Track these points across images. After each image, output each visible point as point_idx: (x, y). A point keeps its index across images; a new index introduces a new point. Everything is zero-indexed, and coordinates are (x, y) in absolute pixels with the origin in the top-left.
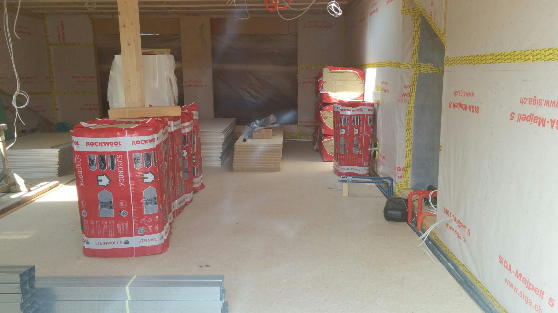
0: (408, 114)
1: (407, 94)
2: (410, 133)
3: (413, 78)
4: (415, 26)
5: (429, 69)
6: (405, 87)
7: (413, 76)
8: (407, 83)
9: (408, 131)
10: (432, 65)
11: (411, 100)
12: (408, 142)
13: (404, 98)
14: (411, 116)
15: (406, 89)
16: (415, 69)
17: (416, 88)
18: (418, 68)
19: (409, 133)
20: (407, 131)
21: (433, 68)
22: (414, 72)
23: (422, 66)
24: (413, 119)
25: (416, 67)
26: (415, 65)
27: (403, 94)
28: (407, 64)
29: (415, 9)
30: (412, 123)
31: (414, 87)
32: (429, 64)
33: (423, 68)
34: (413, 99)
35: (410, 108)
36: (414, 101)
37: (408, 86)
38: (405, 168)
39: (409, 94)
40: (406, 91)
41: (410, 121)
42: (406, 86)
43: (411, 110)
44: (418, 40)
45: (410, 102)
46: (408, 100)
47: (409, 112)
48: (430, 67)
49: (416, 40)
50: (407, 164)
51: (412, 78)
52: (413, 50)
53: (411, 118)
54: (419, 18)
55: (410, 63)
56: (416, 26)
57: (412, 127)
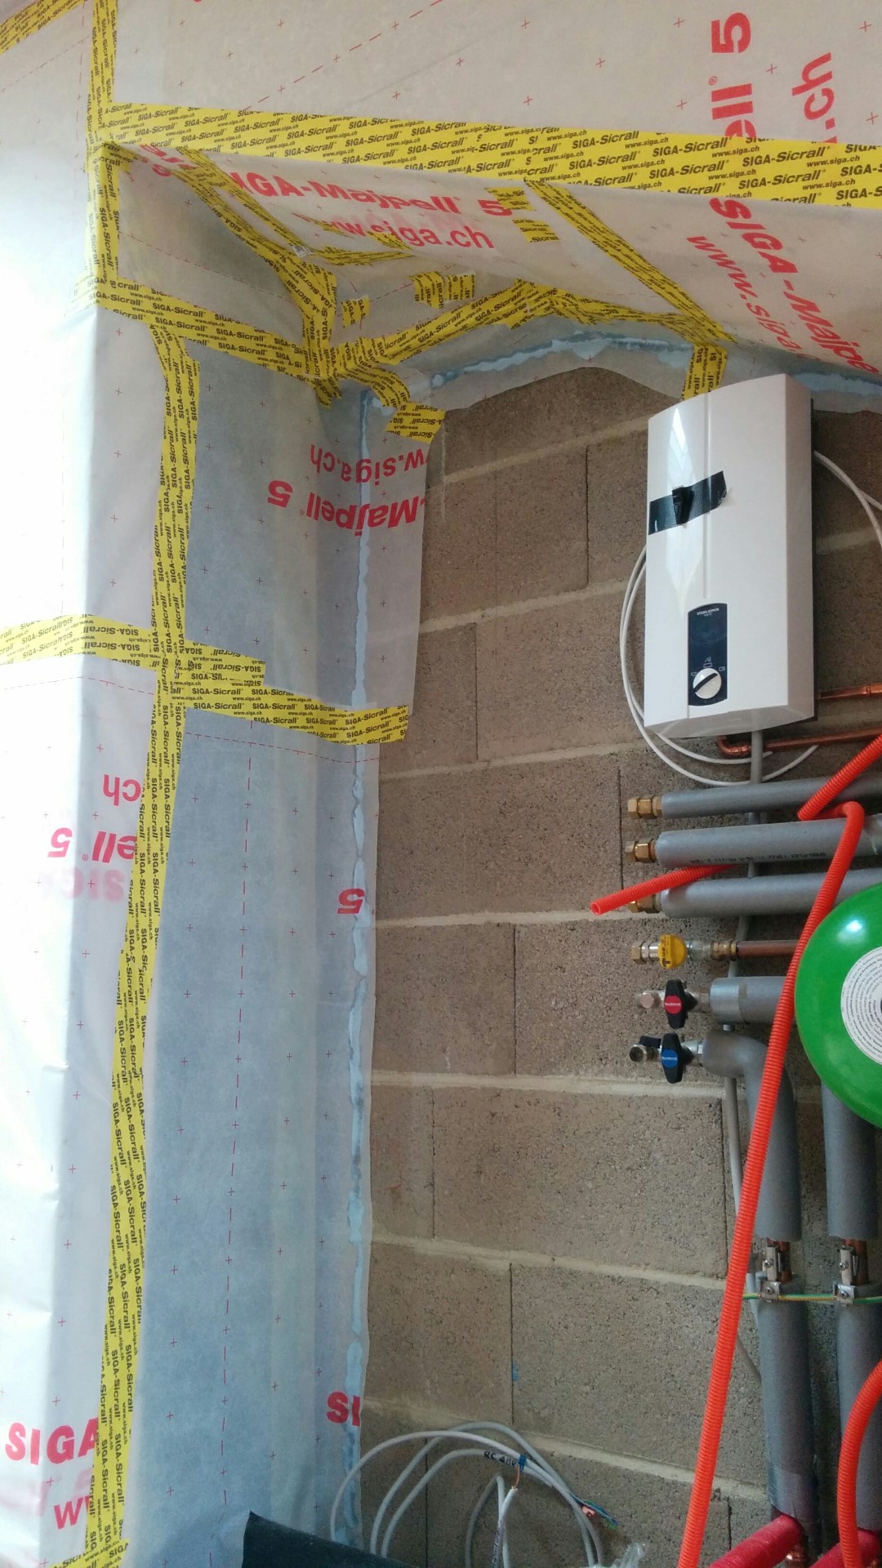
0: (125, 988)
1: (123, 839)
2: (138, 1129)
3: (160, 737)
5: (247, 692)
6: (113, 790)
7: (159, 720)
8: (130, 766)
9: (123, 1116)
11: (143, 882)
12: (122, 1200)
14: (141, 1003)
15: (116, 803)
17: (171, 801)
18: (186, 676)
19: (131, 1128)
20: (116, 1114)
21: (262, 687)
22: (166, 699)
23: (207, 668)
24: (151, 1027)
25: (178, 663)
26: (169, 650)
27: (101, 836)
29: (166, 301)
30: (147, 1059)
31: (161, 793)
32: (244, 661)
33: (217, 677)
34: (156, 882)
35: (138, 944)
36: (160, 895)
37: (126, 784)
38: (104, 1421)
39: (134, 839)
40: (121, 820)
41: (137, 1041)
42: (117, 780)
43: (145, 958)
44: (188, 495)
45: (137, 899)
46: (125, 886)
47: (129, 971)
48: (249, 683)
49: (176, 491)
52: (158, 554)
53: (144, 1018)
54: (188, 360)
55: (145, 631)
56: (174, 402)
57: (147, 1087)
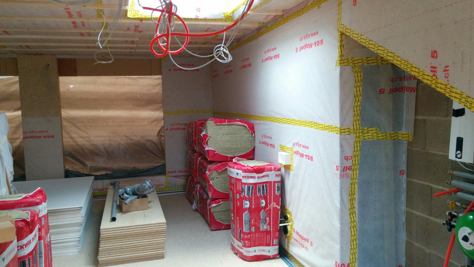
0: (351, 193)
1: (349, 167)
2: (355, 217)
3: (356, 147)
4: (355, 81)
5: (375, 134)
6: (346, 159)
7: (355, 144)
8: (349, 153)
9: (352, 215)
10: (378, 129)
11: (353, 174)
12: (352, 229)
13: (345, 172)
14: (354, 195)
15: (347, 161)
16: (358, 134)
17: (359, 159)
18: (361, 134)
19: (353, 217)
20: (350, 215)
21: (379, 133)
22: (357, 139)
23: (365, 132)
24: (357, 200)
25: (359, 132)
26: (357, 130)
27: (344, 167)
28: (348, 129)
29: (354, 59)
30: (356, 205)
31: (356, 157)
32: (374, 129)
33: (368, 133)
34: (356, 174)
35: (353, 185)
36: (357, 176)
37: (349, 157)
38: (351, 264)
39: (351, 167)
40: (348, 164)
41: (354, 202)
42: (347, 156)
43: (355, 188)
44: (360, 98)
45: (352, 177)
46: (350, 175)
47: (351, 190)
48: (375, 133)
49: (358, 98)
50: (353, 258)
51: (354, 146)
52: (354, 111)
53: (355, 198)
54: (360, 70)
55: (352, 128)
56: (357, 80)
57: (356, 210)
